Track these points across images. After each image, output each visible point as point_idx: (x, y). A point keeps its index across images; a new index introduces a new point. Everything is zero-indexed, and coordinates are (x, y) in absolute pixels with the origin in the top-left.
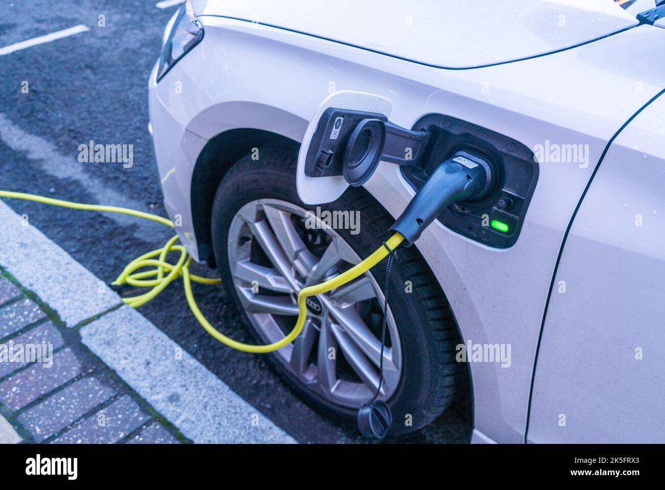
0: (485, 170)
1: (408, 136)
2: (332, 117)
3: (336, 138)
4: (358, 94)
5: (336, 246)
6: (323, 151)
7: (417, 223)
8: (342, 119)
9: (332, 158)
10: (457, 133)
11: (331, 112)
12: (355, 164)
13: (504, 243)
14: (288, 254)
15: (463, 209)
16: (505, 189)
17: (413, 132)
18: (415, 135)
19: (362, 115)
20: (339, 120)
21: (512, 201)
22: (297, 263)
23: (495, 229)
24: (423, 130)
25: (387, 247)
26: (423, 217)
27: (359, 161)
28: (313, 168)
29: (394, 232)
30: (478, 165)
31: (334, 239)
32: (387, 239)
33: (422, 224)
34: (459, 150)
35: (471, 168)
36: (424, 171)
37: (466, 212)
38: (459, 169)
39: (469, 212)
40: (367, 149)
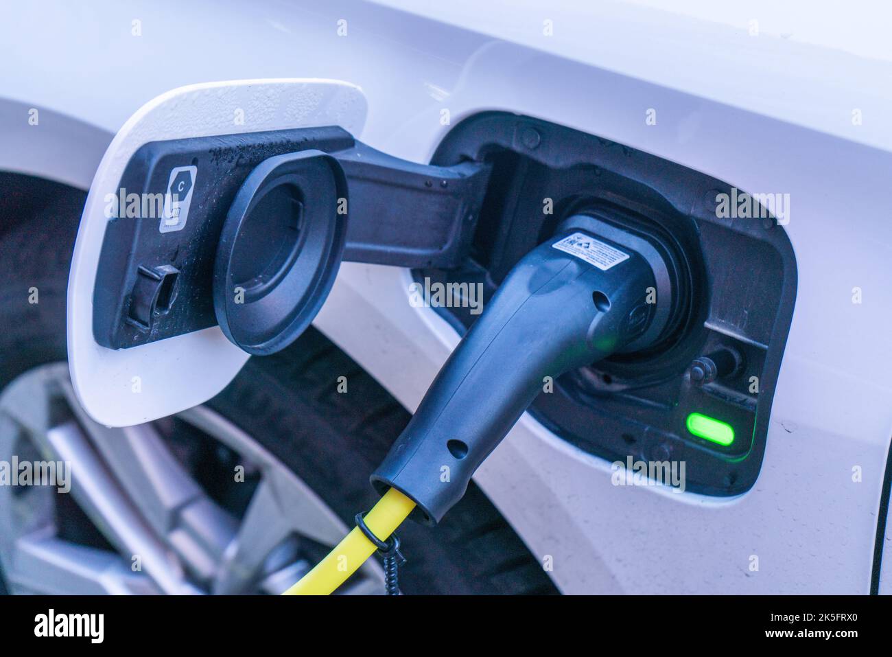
0: (649, 267)
1: (421, 184)
2: (155, 173)
3: (181, 227)
4: (240, 88)
5: (275, 493)
6: (141, 273)
7: (449, 455)
8: (193, 171)
9: (176, 286)
10: (561, 164)
11: (150, 156)
12: (261, 287)
13: (726, 481)
14: (150, 516)
15: (607, 380)
16: (713, 321)
17: (437, 172)
18: (439, 180)
19: (262, 146)
20: (184, 176)
21: (737, 356)
22: (179, 540)
23: (698, 440)
24: (465, 159)
25: (367, 533)
26: (468, 433)
27: (275, 274)
28: (116, 324)
29: (383, 488)
30: (627, 257)
31: (266, 474)
32: (366, 510)
33: (465, 457)
34: (573, 212)
35: (604, 268)
36: (488, 275)
37: (616, 387)
38: (570, 275)
39: (624, 387)
40: (296, 238)
